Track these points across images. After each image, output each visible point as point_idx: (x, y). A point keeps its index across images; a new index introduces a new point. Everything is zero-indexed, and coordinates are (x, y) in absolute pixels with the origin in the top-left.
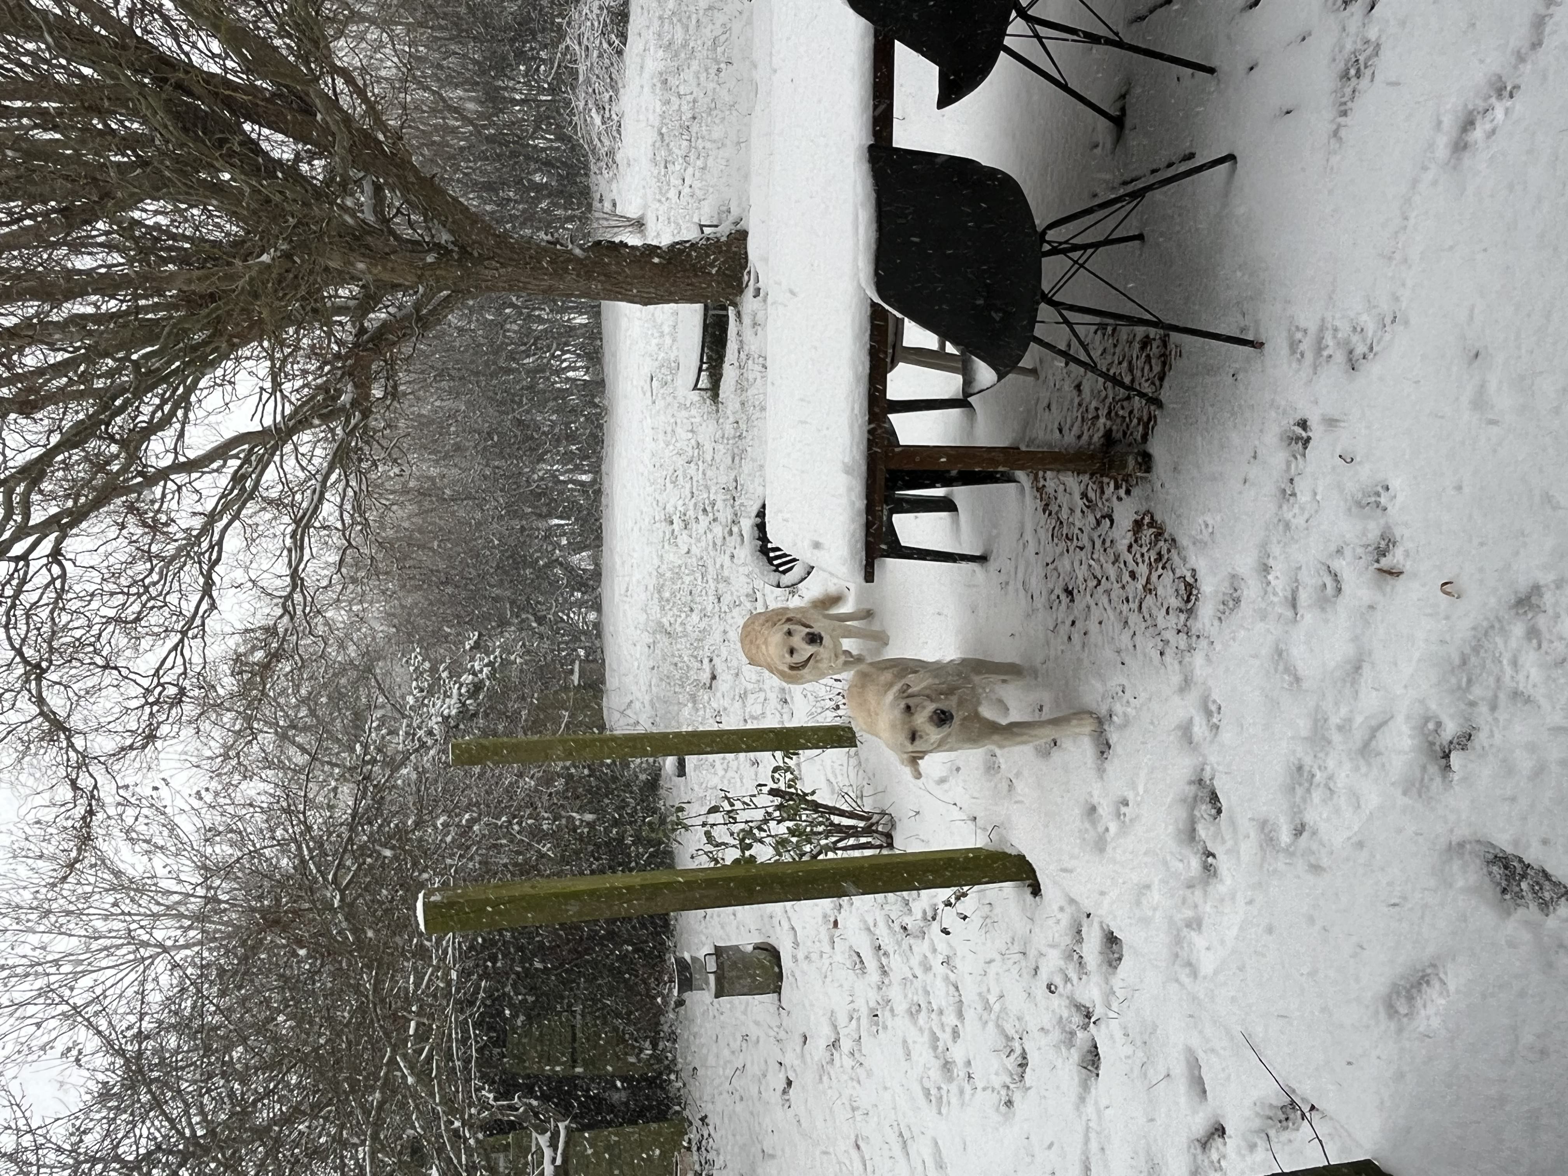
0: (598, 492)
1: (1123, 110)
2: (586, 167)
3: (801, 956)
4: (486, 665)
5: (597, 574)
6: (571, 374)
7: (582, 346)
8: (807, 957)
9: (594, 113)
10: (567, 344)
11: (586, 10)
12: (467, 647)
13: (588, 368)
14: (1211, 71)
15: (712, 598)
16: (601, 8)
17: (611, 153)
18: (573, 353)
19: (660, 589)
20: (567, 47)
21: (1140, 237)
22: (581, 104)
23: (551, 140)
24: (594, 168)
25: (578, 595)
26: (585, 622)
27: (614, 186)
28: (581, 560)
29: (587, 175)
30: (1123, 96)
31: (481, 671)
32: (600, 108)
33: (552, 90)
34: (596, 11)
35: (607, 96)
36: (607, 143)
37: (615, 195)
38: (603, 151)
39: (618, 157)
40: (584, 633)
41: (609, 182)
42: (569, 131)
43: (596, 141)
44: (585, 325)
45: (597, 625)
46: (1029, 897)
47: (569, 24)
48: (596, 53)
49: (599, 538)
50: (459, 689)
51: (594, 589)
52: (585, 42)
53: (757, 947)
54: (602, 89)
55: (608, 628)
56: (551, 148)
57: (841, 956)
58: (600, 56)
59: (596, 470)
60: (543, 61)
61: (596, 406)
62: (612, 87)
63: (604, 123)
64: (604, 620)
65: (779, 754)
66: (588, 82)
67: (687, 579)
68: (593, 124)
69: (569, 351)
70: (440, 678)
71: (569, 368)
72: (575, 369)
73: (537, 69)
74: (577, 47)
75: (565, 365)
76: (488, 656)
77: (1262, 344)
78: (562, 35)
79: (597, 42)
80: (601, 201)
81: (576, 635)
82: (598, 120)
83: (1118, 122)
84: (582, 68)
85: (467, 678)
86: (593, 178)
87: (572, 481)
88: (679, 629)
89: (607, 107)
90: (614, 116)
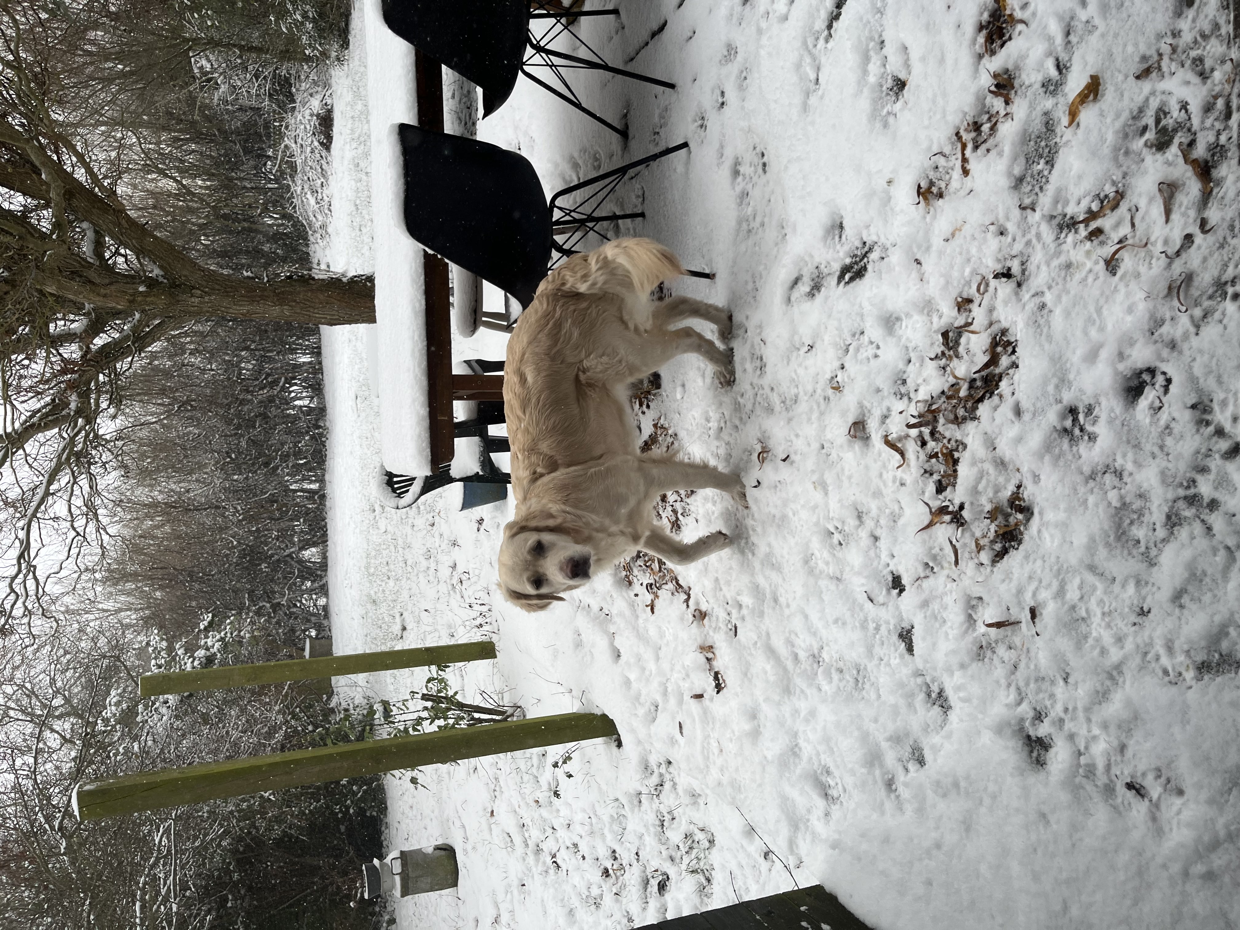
0: (323, 497)
1: (627, 126)
2: (306, 239)
3: (469, 847)
4: (218, 641)
5: (324, 566)
6: (298, 403)
7: (305, 380)
8: (474, 848)
9: (309, 196)
10: (294, 378)
11: (300, 117)
12: (202, 627)
13: (312, 398)
14: (672, 86)
15: (402, 564)
16: (312, 115)
17: (323, 226)
18: (300, 384)
19: (367, 568)
20: (286, 146)
21: (642, 215)
22: (299, 189)
23: (276, 219)
24: (312, 239)
25: (309, 584)
26: (315, 605)
27: (327, 252)
28: (311, 554)
29: (307, 245)
30: (625, 116)
31: (213, 646)
32: (314, 192)
33: (277, 181)
34: (308, 117)
35: (319, 182)
36: (320, 217)
37: (329, 259)
38: (318, 225)
39: (330, 230)
40: (313, 615)
41: (324, 249)
42: (290, 211)
43: (312, 218)
44: (310, 363)
45: (325, 608)
46: (615, 749)
47: (287, 127)
48: (309, 149)
49: (325, 535)
50: (193, 662)
51: (321, 577)
52: (299, 141)
53: (438, 848)
54: (315, 177)
55: (334, 610)
56: (279, 225)
57: (498, 839)
58: (312, 152)
59: (321, 480)
60: (269, 157)
61: (319, 427)
62: (323, 176)
63: (318, 203)
64: (331, 604)
65: (434, 668)
66: (304, 173)
67: (385, 553)
68: (309, 204)
69: (296, 384)
70: (177, 654)
71: (296, 398)
72: (300, 399)
73: (265, 164)
74: (293, 145)
75: (293, 395)
76: (220, 633)
77: (714, 275)
78: (281, 136)
79: (310, 140)
80: (319, 264)
81: (307, 617)
82: (312, 201)
83: (624, 133)
84: (299, 161)
85: (201, 653)
86: (312, 248)
87: (302, 490)
88: (380, 595)
89: (320, 190)
90: (325, 198)
